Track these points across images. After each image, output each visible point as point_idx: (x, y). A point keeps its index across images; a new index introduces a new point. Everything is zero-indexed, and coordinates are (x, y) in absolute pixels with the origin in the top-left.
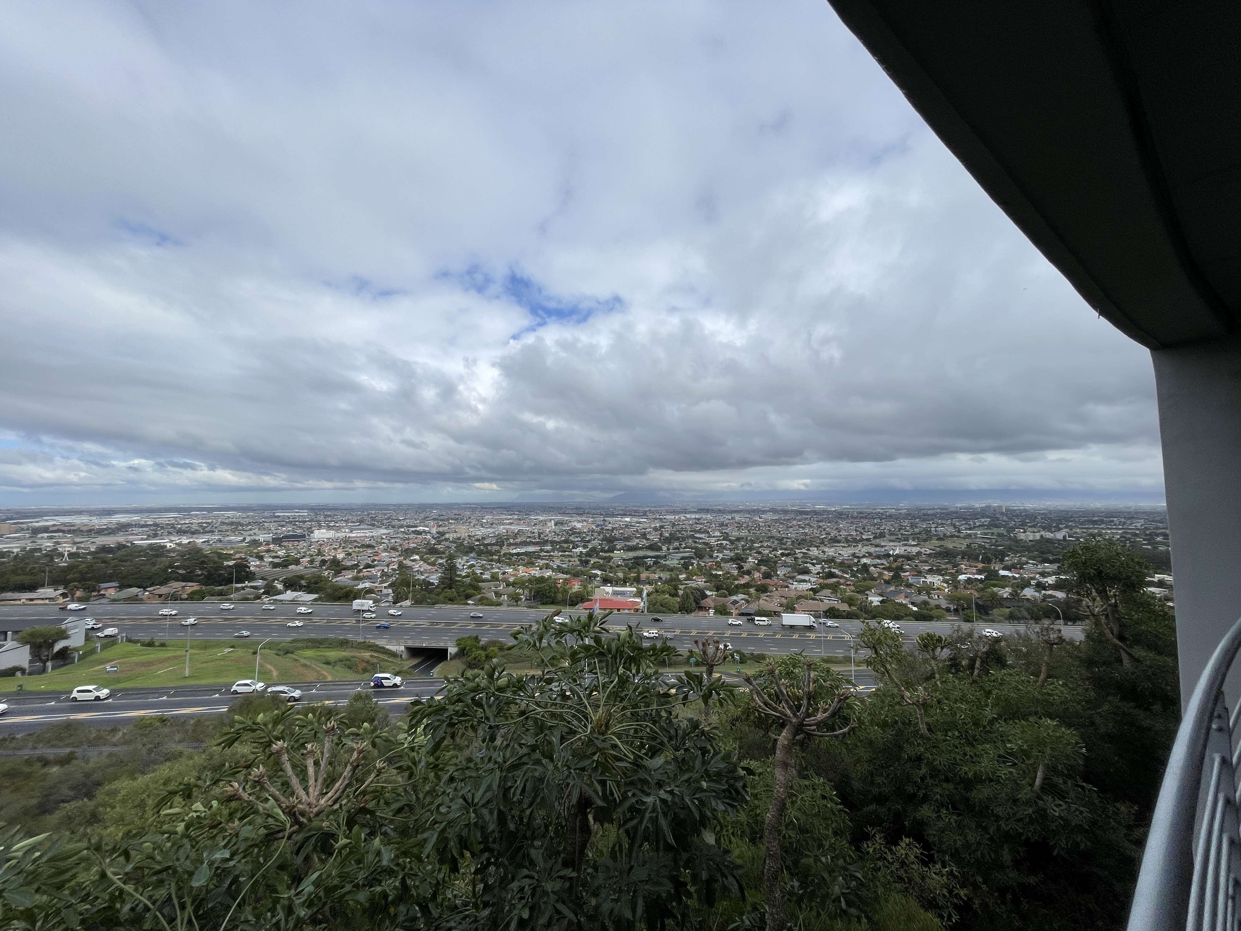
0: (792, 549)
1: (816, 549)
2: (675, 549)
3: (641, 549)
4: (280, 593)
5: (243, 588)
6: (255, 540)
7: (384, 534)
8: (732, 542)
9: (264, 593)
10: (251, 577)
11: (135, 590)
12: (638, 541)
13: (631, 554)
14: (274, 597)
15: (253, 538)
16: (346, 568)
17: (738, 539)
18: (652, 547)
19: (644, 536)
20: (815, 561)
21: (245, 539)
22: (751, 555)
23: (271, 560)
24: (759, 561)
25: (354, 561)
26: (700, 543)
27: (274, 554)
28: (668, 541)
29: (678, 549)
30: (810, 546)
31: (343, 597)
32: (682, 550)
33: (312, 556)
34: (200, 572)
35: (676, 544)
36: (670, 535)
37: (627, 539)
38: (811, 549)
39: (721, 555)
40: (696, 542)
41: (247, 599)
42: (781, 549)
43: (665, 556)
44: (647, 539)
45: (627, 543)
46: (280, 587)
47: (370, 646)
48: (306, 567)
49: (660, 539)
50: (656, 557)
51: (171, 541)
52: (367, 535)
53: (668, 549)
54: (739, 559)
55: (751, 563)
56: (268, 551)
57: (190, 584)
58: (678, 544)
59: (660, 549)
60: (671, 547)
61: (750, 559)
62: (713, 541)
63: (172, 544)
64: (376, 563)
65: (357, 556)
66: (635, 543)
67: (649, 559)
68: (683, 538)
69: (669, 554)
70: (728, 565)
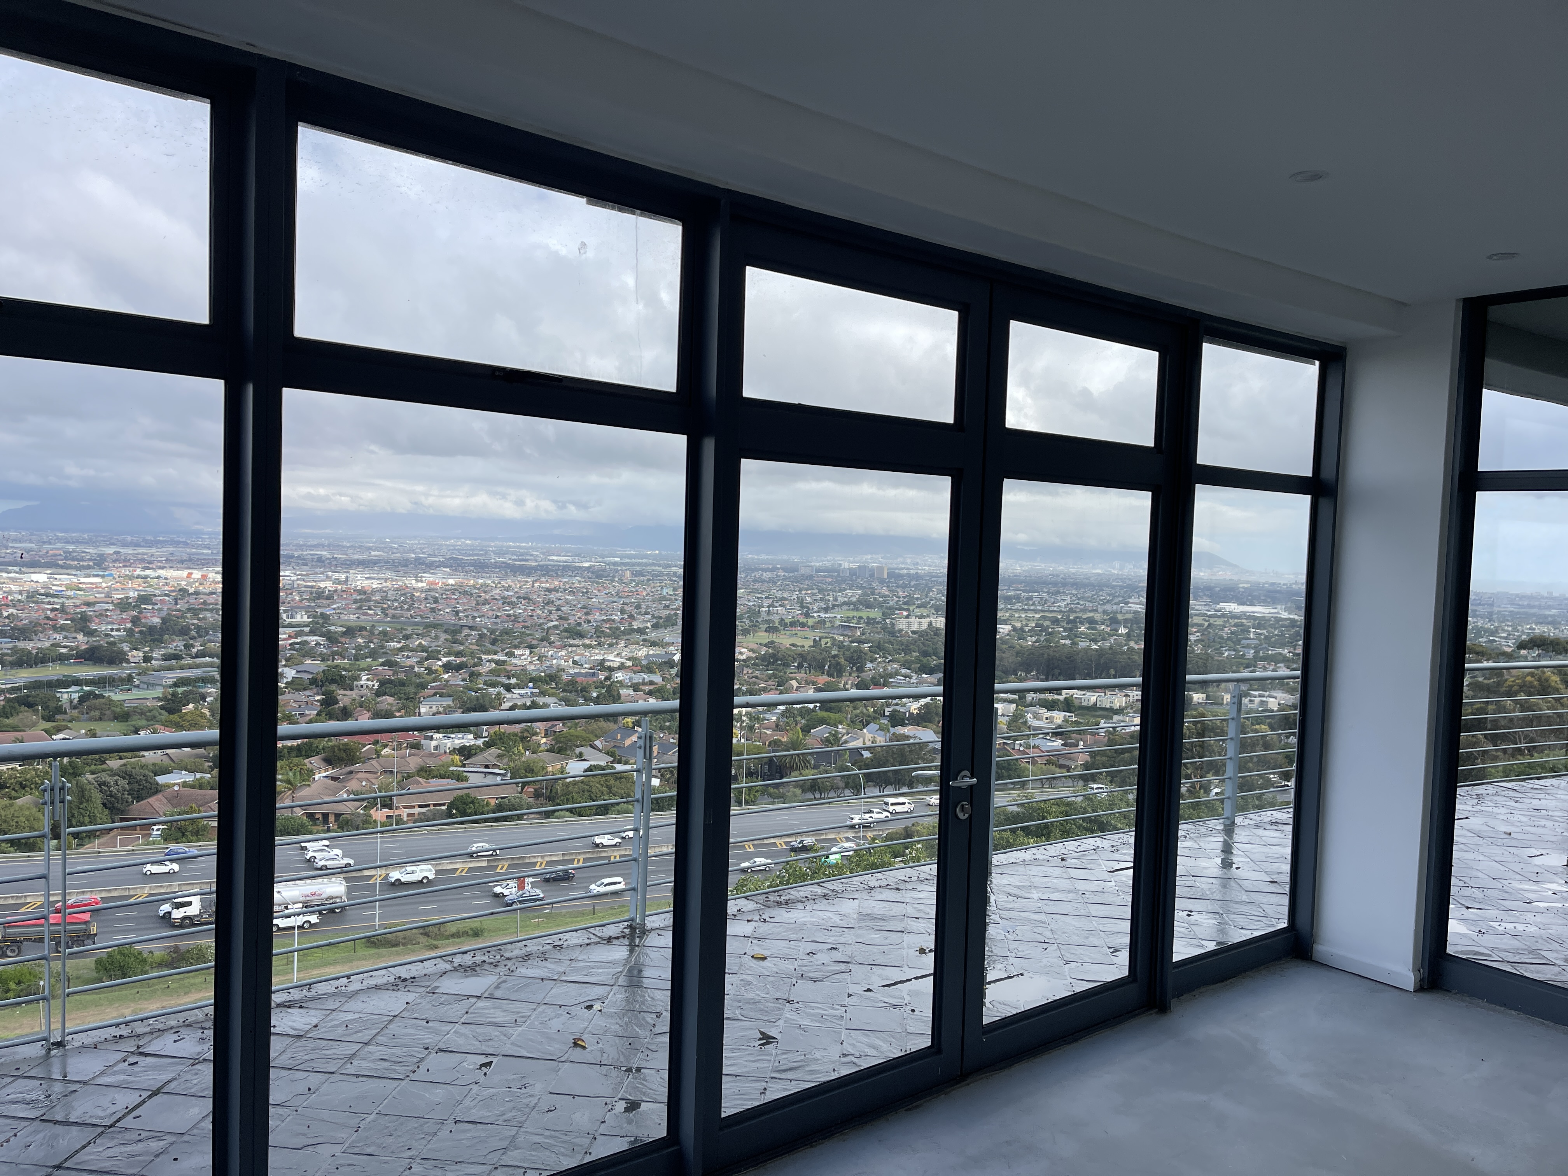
0: (472, 654)
1: (527, 652)
2: (167, 657)
3: (62, 659)
8: (332, 638)
12: (59, 637)
13: (24, 676)
17: (350, 632)
18: (91, 656)
19: (81, 623)
20: (513, 681)
22: (369, 669)
24: (382, 683)
28: (153, 636)
30: (516, 647)
32: (188, 661)
35: (176, 644)
36: (164, 620)
37: (24, 633)
38: (517, 652)
39: (291, 673)
42: (449, 654)
43: (130, 678)
44: (90, 633)
45: (21, 645)
49: (130, 632)
50: (101, 682)
53: (147, 659)
54: (333, 681)
55: (364, 691)
58: (180, 644)
59: (114, 658)
60: (158, 653)
61: (364, 680)
66: (47, 644)
67: (74, 688)
68: (198, 628)
69: (143, 673)
70: (302, 696)
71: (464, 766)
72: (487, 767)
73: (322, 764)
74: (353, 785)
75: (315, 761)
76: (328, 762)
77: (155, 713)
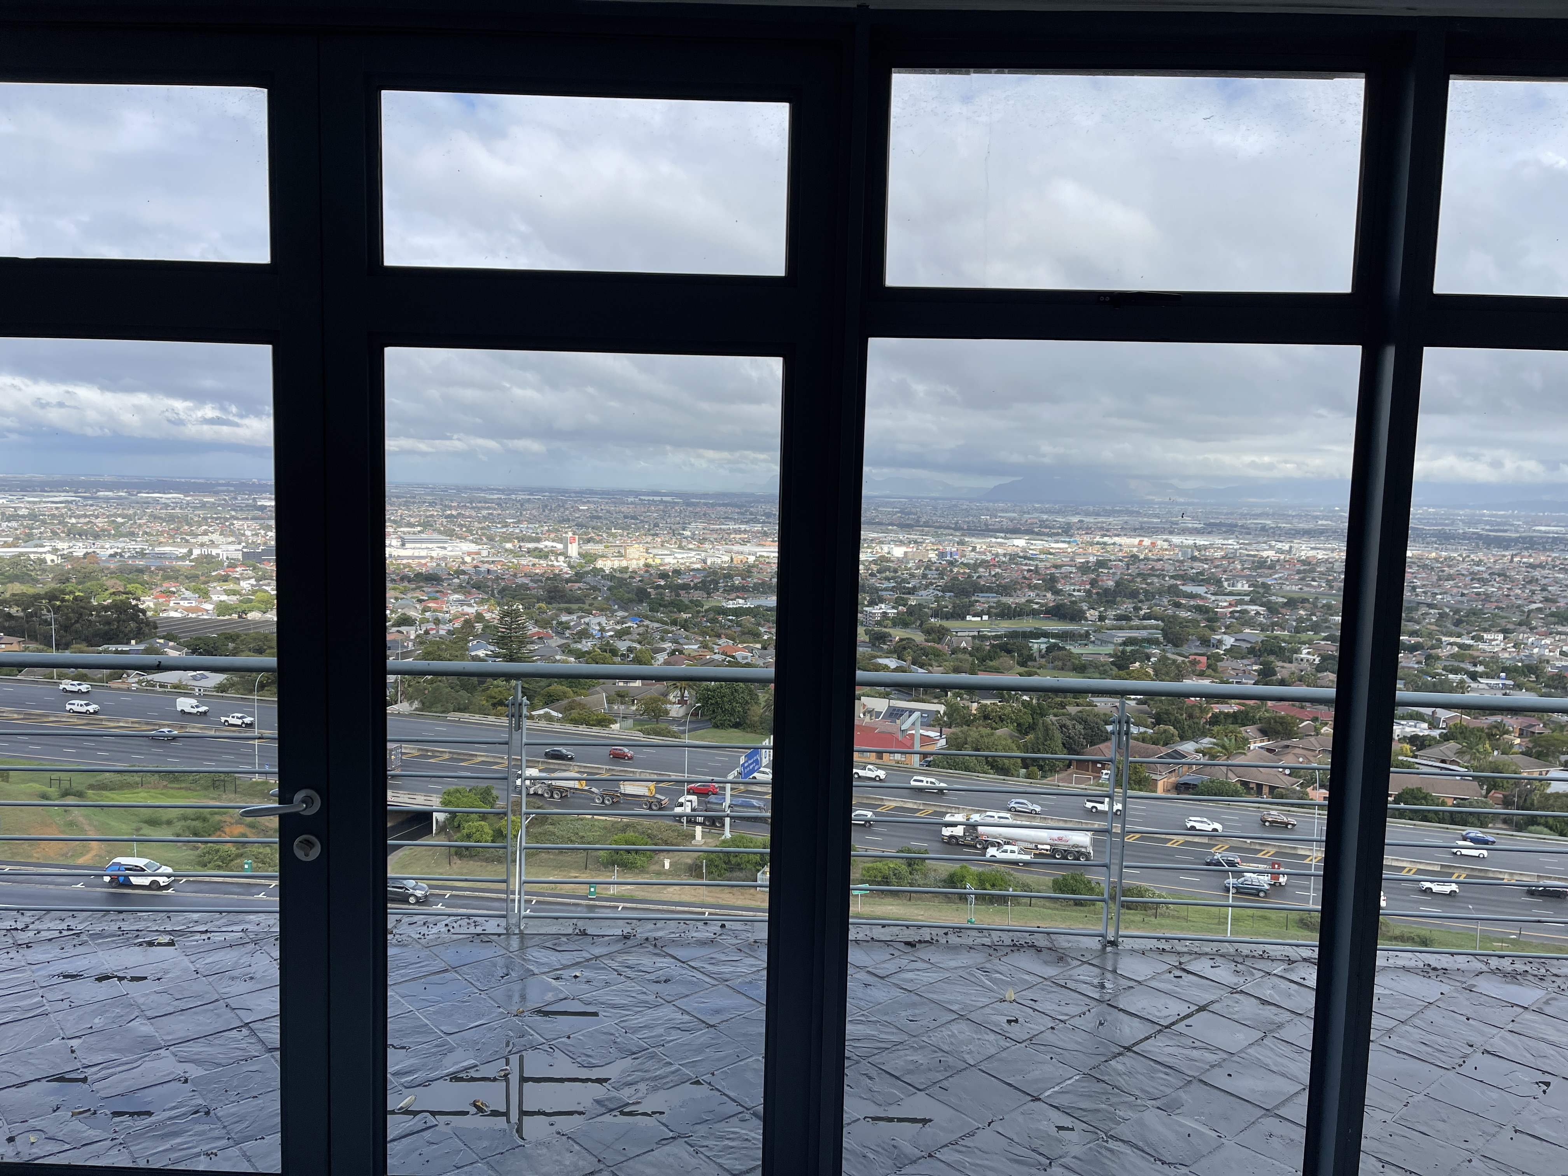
0: (1430, 635)
1: (1501, 637)
2: (1119, 618)
3: (1034, 613)
8: (1272, 609)
12: (1033, 594)
13: (1005, 626)
15: (205, 551)
17: (1292, 603)
18: (1057, 612)
19: (1050, 584)
20: (1480, 669)
22: (1310, 642)
26: (1189, 609)
28: (1108, 598)
29: (1127, 618)
30: (1486, 630)
32: (1136, 622)
35: (1127, 606)
36: (1118, 584)
37: (1006, 589)
38: (1486, 636)
39: (1229, 641)
40: (1178, 605)
43: (1087, 634)
44: (1057, 592)
45: (1004, 599)
49: (1089, 593)
50: (1064, 636)
51: (55, 551)
53: (1102, 618)
54: (1272, 652)
55: (1304, 665)
58: (1131, 606)
59: (1076, 616)
60: (1111, 613)
61: (1304, 653)
62: (1223, 606)
63: (55, 558)
66: (1023, 600)
67: (1042, 640)
68: (1146, 592)
69: (1098, 630)
70: (1240, 664)
71: (1416, 757)
72: (1443, 761)
73: (1258, 734)
74: (1289, 760)
75: (1250, 731)
76: (1265, 732)
77: (1106, 667)
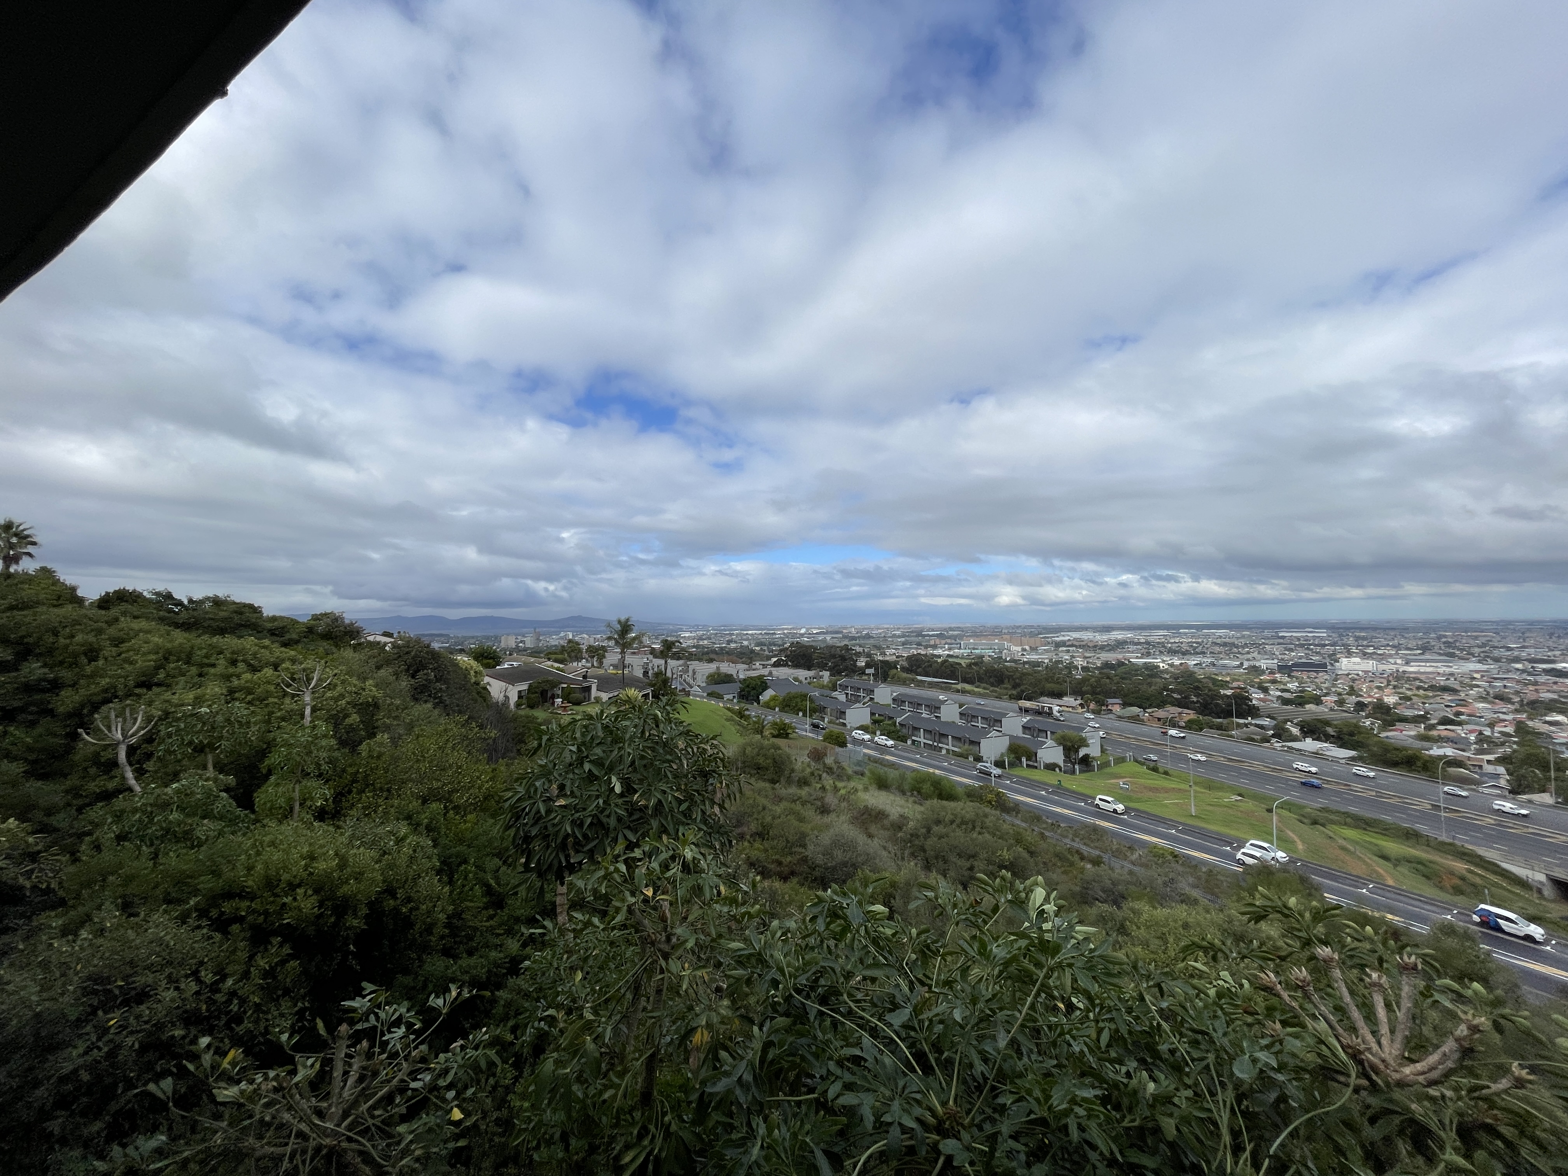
4: (1295, 739)
5: (1246, 725)
6: (1254, 667)
7: (1477, 672)
9: (1273, 736)
10: (1254, 712)
11: (1135, 710)
14: (1290, 744)
15: (1252, 663)
16: (1404, 720)
21: (1242, 664)
23: (1279, 693)
25: (1420, 710)
27: (1282, 687)
31: (1402, 763)
33: (1340, 694)
34: (1195, 699)
41: (1253, 740)
46: (1295, 731)
47: (1464, 854)
48: (1332, 710)
51: (1163, 661)
52: (1441, 670)
56: (1274, 682)
57: (1186, 711)
64: (1463, 717)
65: (1424, 703)
